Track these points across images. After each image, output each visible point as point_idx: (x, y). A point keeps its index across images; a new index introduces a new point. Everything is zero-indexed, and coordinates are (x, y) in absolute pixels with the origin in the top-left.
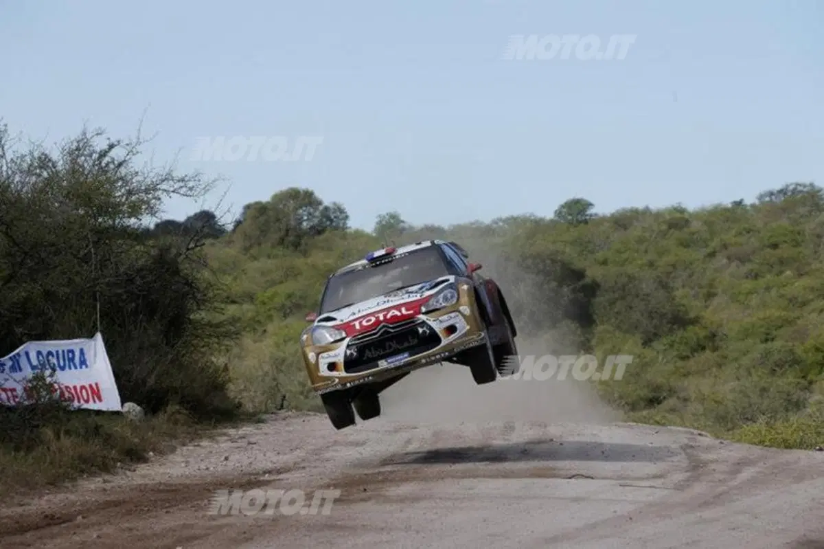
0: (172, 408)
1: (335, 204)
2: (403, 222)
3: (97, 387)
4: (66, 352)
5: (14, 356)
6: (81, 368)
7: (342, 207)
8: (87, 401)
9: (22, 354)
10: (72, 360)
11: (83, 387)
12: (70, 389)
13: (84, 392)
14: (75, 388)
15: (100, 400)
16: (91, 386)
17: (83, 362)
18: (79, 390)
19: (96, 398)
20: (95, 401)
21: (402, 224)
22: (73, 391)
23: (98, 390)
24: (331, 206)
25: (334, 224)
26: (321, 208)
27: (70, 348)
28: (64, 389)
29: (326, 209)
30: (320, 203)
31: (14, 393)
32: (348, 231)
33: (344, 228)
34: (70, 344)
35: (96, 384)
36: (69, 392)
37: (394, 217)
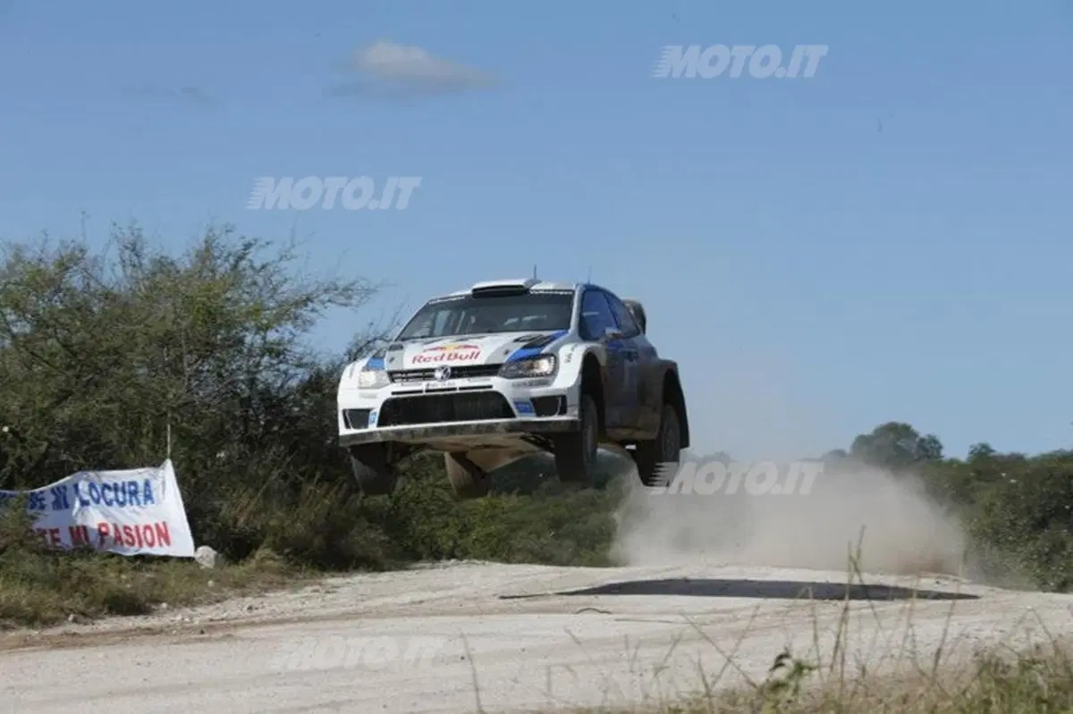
0: (261, 553)
1: (929, 436)
2: (992, 451)
3: (165, 527)
4: (127, 484)
5: (58, 488)
6: (145, 503)
7: (937, 438)
8: (151, 545)
9: (70, 487)
10: (134, 493)
11: (147, 527)
12: (130, 529)
13: (148, 533)
14: (137, 528)
15: (168, 543)
16: (157, 526)
17: (148, 497)
18: (141, 531)
19: (162, 540)
20: (161, 545)
21: (992, 454)
22: (134, 533)
23: (167, 531)
24: (927, 438)
25: (929, 454)
26: (917, 440)
27: (130, 479)
28: (121, 530)
29: (922, 440)
30: (915, 435)
31: (56, 535)
32: (943, 459)
33: (939, 456)
34: (133, 475)
35: (164, 523)
36: (127, 534)
37: (984, 446)
